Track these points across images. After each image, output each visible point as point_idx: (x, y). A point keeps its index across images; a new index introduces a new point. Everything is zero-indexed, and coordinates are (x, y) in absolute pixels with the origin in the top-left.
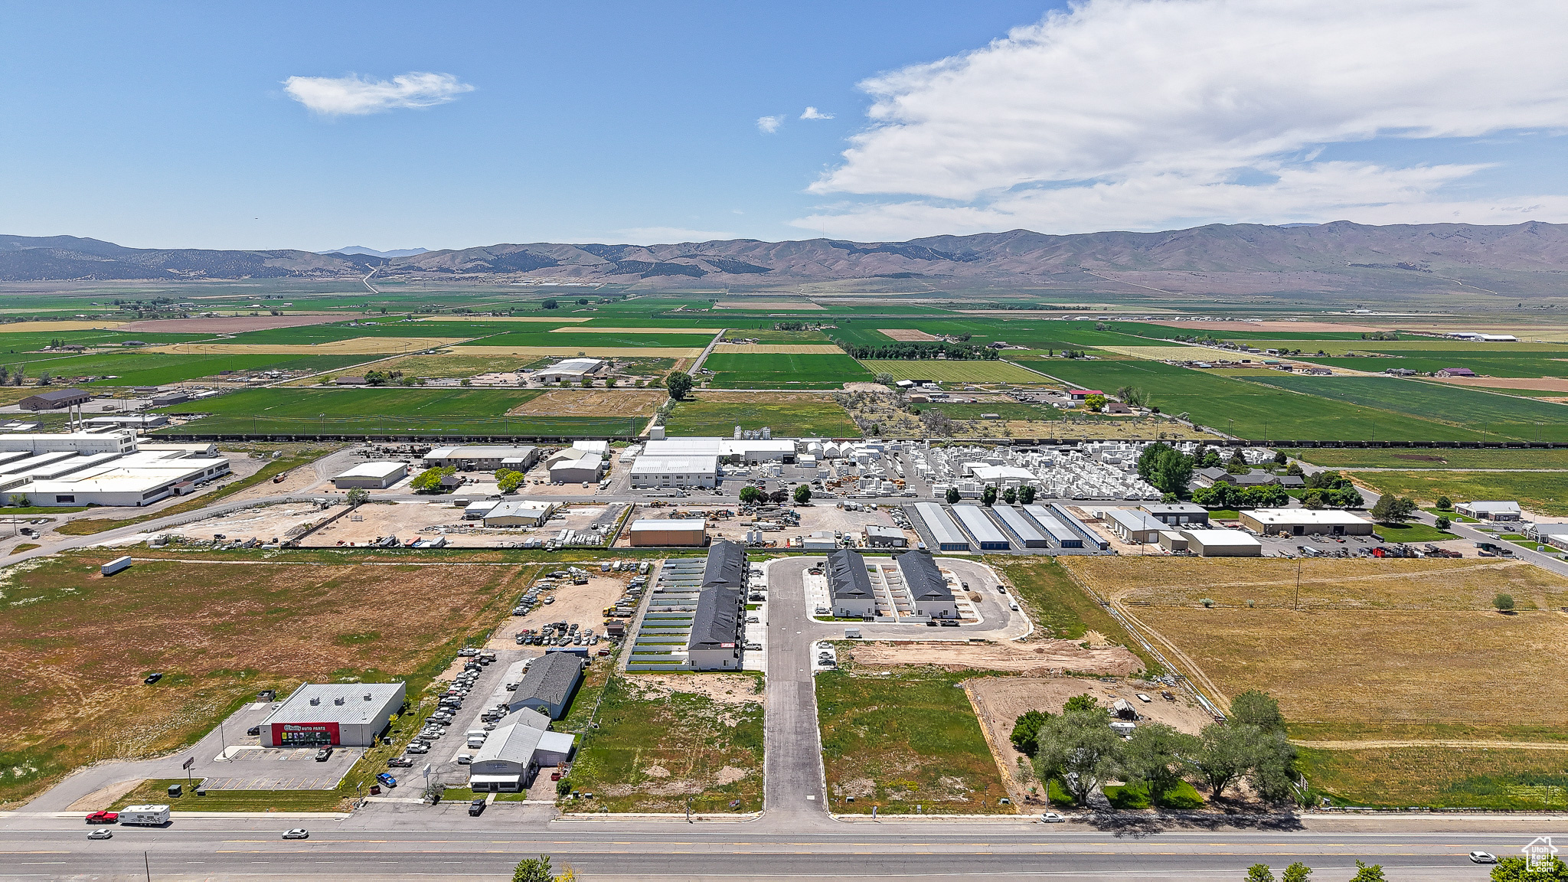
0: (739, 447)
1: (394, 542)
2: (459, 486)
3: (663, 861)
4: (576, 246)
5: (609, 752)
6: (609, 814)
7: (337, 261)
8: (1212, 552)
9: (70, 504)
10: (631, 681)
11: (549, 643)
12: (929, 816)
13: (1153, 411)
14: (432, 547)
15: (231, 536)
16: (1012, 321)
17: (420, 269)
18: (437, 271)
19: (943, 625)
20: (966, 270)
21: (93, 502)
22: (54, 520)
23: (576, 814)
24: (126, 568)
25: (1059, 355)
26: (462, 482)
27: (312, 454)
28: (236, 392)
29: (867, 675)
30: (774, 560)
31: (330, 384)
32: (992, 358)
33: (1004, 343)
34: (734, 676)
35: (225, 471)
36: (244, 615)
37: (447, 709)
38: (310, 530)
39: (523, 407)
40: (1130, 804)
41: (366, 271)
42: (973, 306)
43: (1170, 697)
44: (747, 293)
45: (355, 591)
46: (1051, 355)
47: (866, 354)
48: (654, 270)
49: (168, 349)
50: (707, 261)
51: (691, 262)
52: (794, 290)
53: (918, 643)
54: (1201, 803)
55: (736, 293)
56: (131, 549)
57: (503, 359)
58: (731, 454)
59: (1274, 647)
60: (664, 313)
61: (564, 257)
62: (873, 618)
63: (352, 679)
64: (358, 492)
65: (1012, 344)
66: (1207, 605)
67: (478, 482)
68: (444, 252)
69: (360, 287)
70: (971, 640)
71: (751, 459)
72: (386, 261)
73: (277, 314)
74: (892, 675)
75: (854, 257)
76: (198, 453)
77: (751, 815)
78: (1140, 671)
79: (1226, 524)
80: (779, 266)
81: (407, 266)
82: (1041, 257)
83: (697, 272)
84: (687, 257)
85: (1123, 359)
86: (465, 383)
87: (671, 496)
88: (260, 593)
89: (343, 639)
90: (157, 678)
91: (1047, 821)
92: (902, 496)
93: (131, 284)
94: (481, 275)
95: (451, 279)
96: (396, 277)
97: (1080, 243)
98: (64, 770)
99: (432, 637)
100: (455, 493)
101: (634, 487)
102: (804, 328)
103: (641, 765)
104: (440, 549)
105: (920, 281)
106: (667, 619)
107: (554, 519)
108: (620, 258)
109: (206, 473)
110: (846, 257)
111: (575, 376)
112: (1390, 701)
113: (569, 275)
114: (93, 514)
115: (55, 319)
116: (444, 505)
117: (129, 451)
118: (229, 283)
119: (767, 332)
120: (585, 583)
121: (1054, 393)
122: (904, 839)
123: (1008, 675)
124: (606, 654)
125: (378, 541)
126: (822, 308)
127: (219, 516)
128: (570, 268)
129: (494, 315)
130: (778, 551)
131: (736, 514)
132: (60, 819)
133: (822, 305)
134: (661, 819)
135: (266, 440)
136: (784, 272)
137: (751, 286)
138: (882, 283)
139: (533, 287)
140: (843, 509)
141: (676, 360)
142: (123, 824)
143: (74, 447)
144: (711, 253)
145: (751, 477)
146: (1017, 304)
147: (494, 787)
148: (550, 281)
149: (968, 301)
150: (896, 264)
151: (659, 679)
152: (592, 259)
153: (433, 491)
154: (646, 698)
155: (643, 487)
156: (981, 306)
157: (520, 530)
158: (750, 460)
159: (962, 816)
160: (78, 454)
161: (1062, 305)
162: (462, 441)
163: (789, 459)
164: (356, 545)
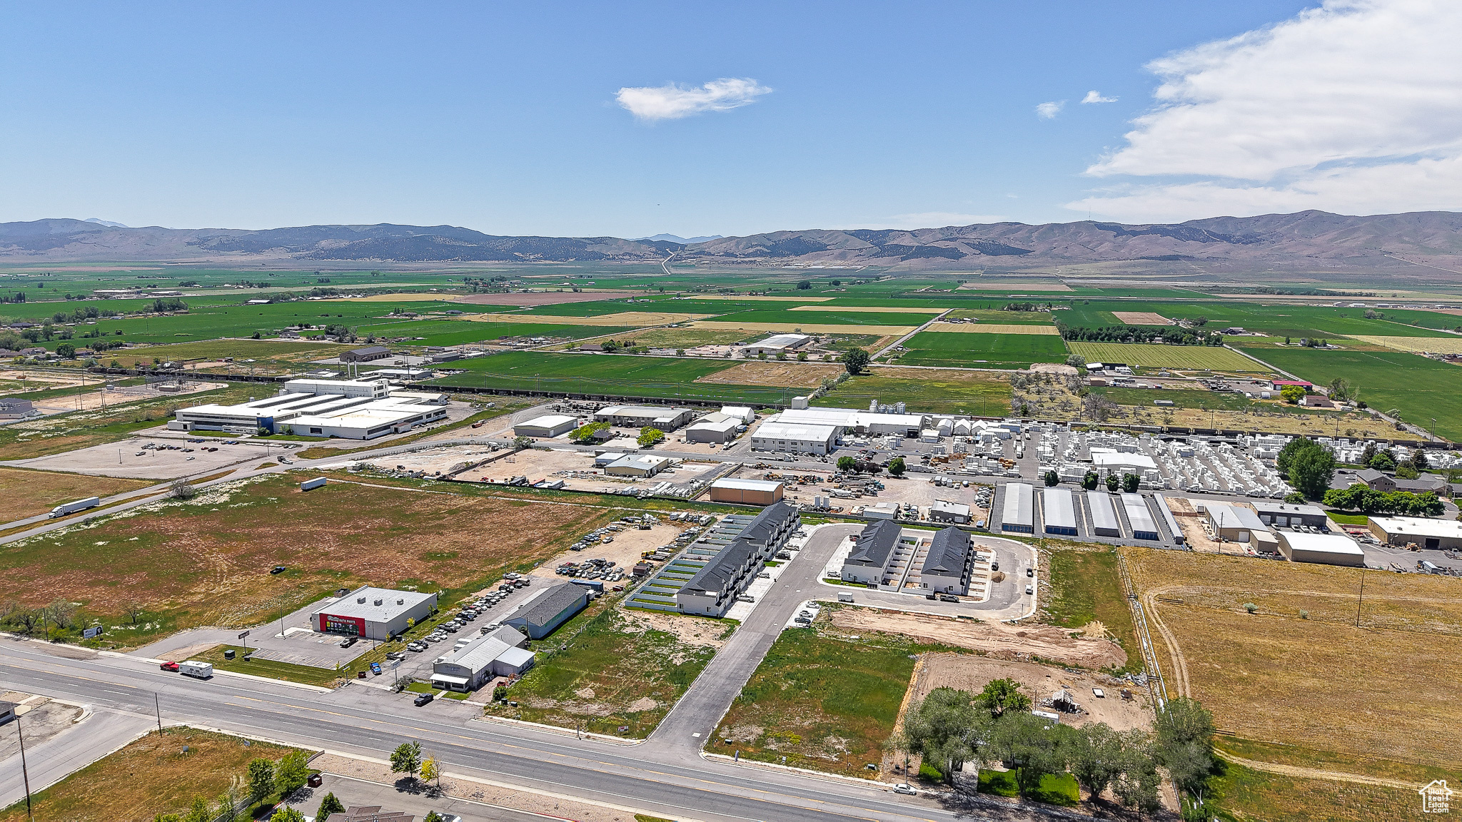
0: (866, 419)
1: (524, 481)
2: (611, 439)
3: (531, 766)
4: (845, 232)
5: (558, 672)
6: (520, 722)
7: (644, 247)
8: (1303, 557)
9: (319, 435)
10: (622, 615)
11: (581, 576)
12: (790, 768)
13: (1358, 407)
14: (549, 488)
15: (408, 467)
16: (1271, 307)
17: (710, 254)
18: (723, 255)
19: (943, 600)
20: (1245, 253)
21: (334, 434)
22: (301, 446)
23: (494, 717)
24: (322, 486)
25: (1297, 343)
26: (614, 436)
27: (517, 407)
28: (500, 353)
29: (835, 637)
30: (828, 525)
31: (575, 350)
32: (1215, 344)
33: (1240, 329)
34: (712, 622)
35: (442, 416)
36: (375, 530)
37: (460, 619)
38: (469, 467)
39: (714, 375)
40: (997, 790)
41: (666, 255)
42: (1238, 290)
43: (1128, 696)
44: (1001, 273)
45: (464, 519)
46: (1288, 342)
47: (1077, 336)
48: (914, 253)
49: (475, 318)
50: (967, 244)
51: (951, 245)
52: (1051, 271)
53: (905, 613)
54: (1074, 802)
55: (990, 275)
56: (332, 473)
57: (729, 333)
58: (855, 425)
59: (1295, 662)
60: (906, 294)
61: (834, 242)
62: (876, 586)
63: (411, 587)
64: (526, 439)
65: (1248, 330)
66: (1250, 611)
67: (629, 436)
68: (732, 238)
69: (658, 269)
70: (959, 617)
71: (877, 431)
72: (683, 247)
73: (577, 291)
74: (861, 639)
75: (1120, 239)
76: (432, 401)
77: (631, 741)
78: (1114, 667)
79: (1348, 529)
80: (1040, 248)
81: (699, 251)
82: (1335, 239)
83: (955, 254)
84: (945, 240)
85: (1373, 349)
86: (680, 353)
87: (780, 460)
88: (399, 514)
89: (427, 556)
90: (280, 571)
91: (897, 792)
92: (1005, 476)
93: (485, 264)
94: (759, 259)
95: (733, 262)
96: (689, 260)
97: (1383, 225)
98: (175, 629)
99: (493, 561)
100: (604, 445)
101: (753, 450)
102: (1033, 308)
103: (577, 686)
104: (557, 490)
105: (1189, 263)
106: (694, 566)
107: (665, 472)
108: (885, 242)
109: (425, 417)
110: (1113, 239)
111: (775, 350)
112: (1395, 734)
113: (836, 258)
114: (329, 444)
115: (414, 291)
116: (588, 454)
117: (381, 396)
118: (557, 264)
119: (993, 312)
120: (649, 528)
121: (1257, 383)
122: (750, 784)
123: (972, 653)
124: (618, 590)
125: (512, 480)
126: (1070, 290)
127: (413, 451)
128: (837, 252)
129: (751, 294)
130: (837, 517)
131: (825, 480)
132: (148, 663)
133: (1070, 287)
134: (557, 732)
135: (492, 393)
136: (1044, 254)
137: (1007, 268)
138: (1146, 265)
139: (802, 270)
140: (934, 484)
141: (880, 337)
142: (183, 674)
143: (342, 392)
144: (972, 236)
145: (867, 448)
146: (1287, 289)
147: (448, 686)
148: (817, 264)
149: (1234, 285)
150: (1166, 246)
151: (647, 616)
152: (858, 243)
153: (586, 443)
154: (624, 631)
155: (760, 450)
156: (1247, 290)
157: (631, 479)
158: (874, 432)
159: (821, 773)
160: (345, 397)
161: (1342, 290)
162: (641, 402)
163: (913, 434)
164: (495, 482)
